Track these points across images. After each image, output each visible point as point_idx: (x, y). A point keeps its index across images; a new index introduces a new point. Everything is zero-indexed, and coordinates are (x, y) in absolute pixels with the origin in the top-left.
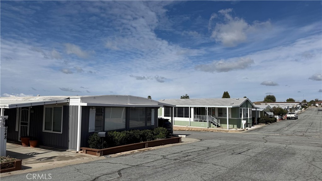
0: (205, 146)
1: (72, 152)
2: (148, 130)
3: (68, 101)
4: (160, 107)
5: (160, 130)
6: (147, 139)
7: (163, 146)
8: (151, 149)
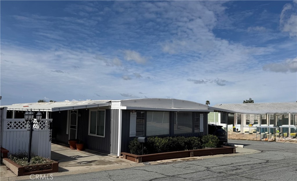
0: (264, 158)
1: (113, 156)
2: (195, 137)
3: (110, 105)
4: (209, 112)
5: (210, 137)
6: (193, 147)
7: (211, 156)
8: (196, 158)
